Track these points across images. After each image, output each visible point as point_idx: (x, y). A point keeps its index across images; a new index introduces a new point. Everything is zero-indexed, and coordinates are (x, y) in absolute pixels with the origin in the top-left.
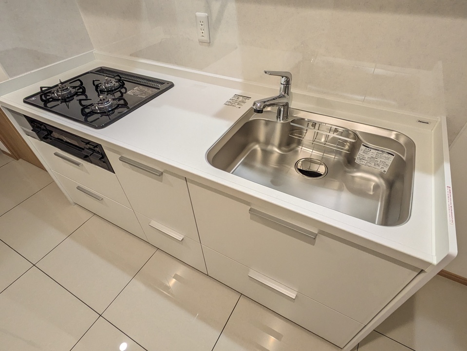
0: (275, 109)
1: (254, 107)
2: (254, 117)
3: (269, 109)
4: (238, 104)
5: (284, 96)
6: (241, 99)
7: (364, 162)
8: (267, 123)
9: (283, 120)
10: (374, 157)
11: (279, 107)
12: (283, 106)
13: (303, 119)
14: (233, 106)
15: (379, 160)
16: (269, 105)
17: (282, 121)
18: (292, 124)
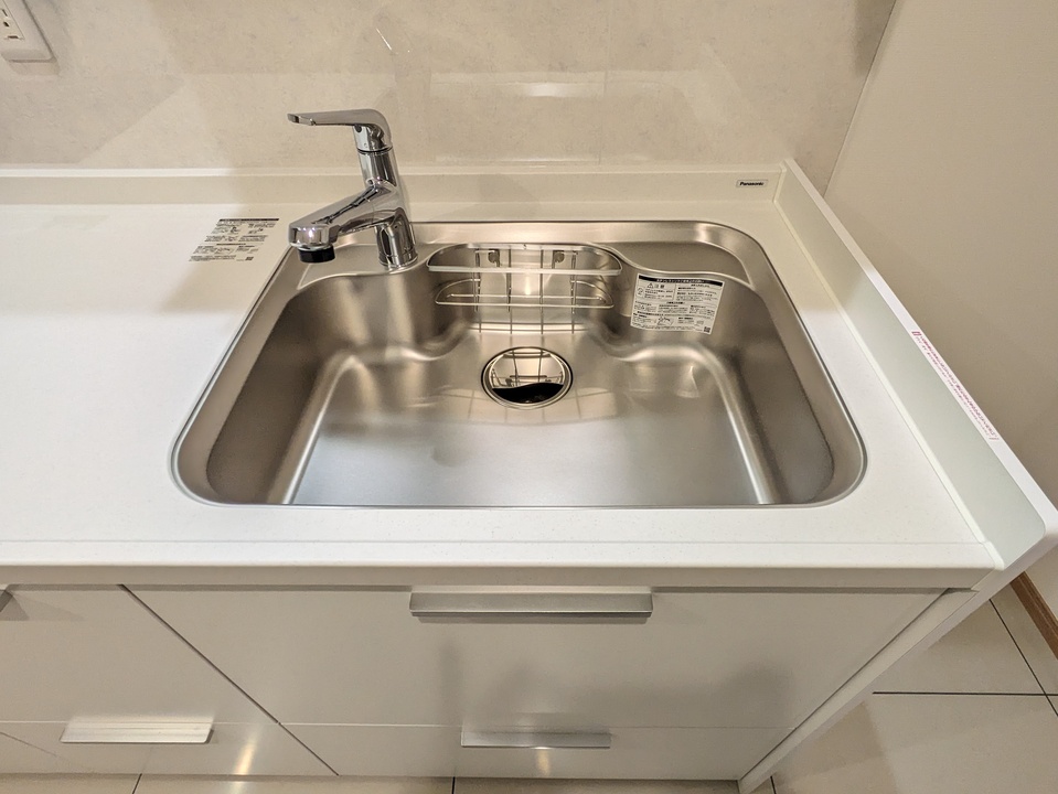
0: (369, 236)
1: (299, 245)
2: (311, 275)
3: (348, 240)
4: (241, 249)
5: (382, 190)
6: (244, 229)
7: (653, 321)
8: (358, 283)
9: (402, 262)
10: (675, 300)
11: (379, 229)
12: (391, 219)
13: (462, 246)
14: (225, 258)
15: (687, 305)
16: (346, 228)
17: (402, 269)
18: (434, 269)
